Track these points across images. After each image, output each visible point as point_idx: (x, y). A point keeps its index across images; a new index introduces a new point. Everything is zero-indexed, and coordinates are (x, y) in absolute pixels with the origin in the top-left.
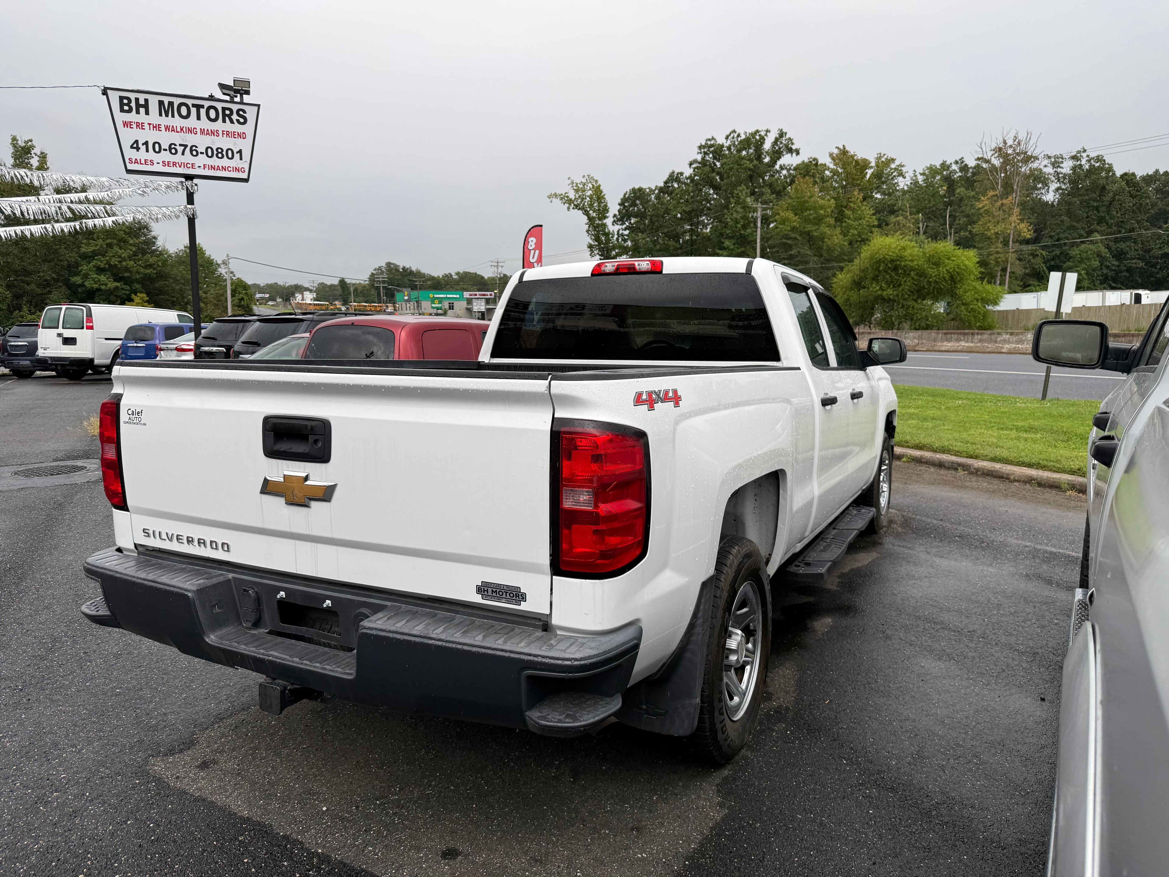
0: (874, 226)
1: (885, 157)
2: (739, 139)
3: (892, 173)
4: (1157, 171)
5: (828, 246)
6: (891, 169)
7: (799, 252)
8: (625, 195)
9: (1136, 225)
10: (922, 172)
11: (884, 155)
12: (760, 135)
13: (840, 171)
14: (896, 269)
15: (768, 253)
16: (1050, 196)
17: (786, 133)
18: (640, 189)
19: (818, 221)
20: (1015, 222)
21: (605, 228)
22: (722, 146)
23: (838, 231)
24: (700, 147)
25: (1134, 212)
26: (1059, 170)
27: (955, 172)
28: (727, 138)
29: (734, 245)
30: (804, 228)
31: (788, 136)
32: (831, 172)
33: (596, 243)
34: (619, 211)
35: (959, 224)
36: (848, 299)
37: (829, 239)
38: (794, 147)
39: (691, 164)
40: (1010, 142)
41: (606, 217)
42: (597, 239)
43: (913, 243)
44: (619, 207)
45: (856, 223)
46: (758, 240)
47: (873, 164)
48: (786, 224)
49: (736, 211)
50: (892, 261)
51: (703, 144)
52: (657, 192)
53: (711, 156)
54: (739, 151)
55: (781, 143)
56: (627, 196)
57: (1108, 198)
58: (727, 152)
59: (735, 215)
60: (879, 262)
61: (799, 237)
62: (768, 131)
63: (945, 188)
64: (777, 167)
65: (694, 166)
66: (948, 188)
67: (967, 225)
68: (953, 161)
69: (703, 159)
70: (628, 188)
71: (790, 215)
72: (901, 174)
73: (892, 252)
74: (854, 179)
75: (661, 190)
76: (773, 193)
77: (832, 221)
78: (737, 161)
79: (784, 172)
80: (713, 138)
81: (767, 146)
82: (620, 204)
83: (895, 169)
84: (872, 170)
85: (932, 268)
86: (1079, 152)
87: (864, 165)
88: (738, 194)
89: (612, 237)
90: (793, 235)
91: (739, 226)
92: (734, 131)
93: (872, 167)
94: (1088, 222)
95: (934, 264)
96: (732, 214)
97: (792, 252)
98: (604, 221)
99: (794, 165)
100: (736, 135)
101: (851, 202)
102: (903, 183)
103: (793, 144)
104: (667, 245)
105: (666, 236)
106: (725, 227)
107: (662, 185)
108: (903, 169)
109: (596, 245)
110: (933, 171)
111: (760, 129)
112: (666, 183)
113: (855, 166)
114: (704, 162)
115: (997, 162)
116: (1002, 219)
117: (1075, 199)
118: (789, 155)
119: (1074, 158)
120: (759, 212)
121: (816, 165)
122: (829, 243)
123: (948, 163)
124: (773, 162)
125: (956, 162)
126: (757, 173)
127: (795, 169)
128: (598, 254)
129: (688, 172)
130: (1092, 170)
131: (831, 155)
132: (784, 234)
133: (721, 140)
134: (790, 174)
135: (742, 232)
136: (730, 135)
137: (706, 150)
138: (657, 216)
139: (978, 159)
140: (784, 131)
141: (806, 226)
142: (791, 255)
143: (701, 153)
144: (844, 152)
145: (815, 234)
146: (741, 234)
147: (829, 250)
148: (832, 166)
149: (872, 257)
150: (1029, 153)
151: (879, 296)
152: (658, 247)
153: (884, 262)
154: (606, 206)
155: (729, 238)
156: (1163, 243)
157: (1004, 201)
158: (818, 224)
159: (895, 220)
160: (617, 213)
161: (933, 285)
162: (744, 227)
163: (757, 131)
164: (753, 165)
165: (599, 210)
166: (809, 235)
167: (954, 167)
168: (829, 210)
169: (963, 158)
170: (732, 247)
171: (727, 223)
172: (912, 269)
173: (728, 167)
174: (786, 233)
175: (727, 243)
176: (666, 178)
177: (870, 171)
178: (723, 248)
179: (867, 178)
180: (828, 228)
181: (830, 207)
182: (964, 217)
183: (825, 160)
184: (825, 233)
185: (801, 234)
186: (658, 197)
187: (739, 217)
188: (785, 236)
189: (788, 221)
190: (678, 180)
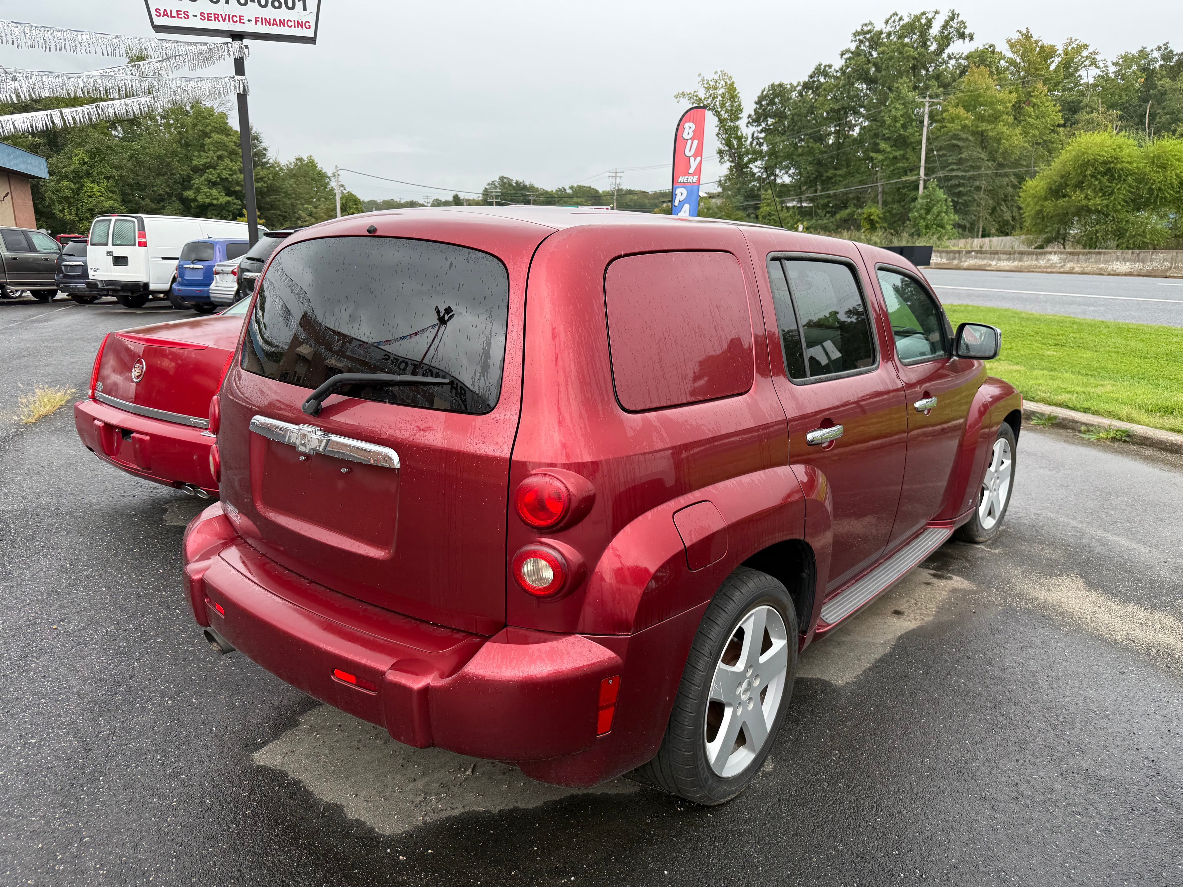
0: (1059, 126)
1: (1077, 42)
2: (902, 23)
3: (1083, 62)
5: (1006, 149)
6: (1082, 57)
7: (971, 155)
8: (763, 92)
10: (1114, 61)
11: (1076, 40)
12: (927, 18)
13: (1018, 61)
14: (1109, 172)
15: (934, 156)
17: (958, 15)
18: (781, 85)
19: (995, 118)
21: (738, 130)
22: (881, 32)
23: (1018, 130)
24: (855, 34)
27: (1155, 60)
28: (887, 22)
29: (891, 147)
30: (977, 127)
31: (960, 19)
32: (1007, 62)
33: (727, 148)
34: (755, 110)
35: (1158, 123)
36: (1041, 211)
37: (1007, 140)
38: (967, 32)
39: (842, 54)
41: (738, 118)
42: (728, 143)
43: (1131, 141)
44: (755, 106)
45: (1038, 122)
46: (924, 141)
47: (1060, 51)
48: (956, 122)
49: (895, 107)
50: (1105, 163)
51: (859, 30)
52: (799, 88)
53: (867, 44)
54: (901, 37)
55: (951, 27)
56: (765, 93)
58: (885, 40)
59: (893, 112)
60: (1086, 164)
61: (970, 138)
62: (936, 12)
63: (1143, 80)
64: (945, 56)
65: (847, 56)
66: (1146, 79)
67: (1170, 124)
68: (1154, 47)
69: (858, 47)
71: (961, 111)
72: (1094, 64)
73: (1106, 152)
74: (1037, 70)
75: (806, 86)
76: (939, 87)
77: (1011, 119)
78: (898, 49)
79: (953, 62)
80: (871, 23)
81: (935, 30)
82: (756, 103)
83: (1087, 57)
84: (1060, 59)
85: (1157, 172)
87: (1048, 53)
88: (898, 88)
89: (746, 141)
90: (964, 136)
91: (898, 125)
92: (895, 14)
93: (1059, 55)
95: (1158, 167)
96: (890, 111)
97: (963, 156)
98: (737, 123)
99: (966, 54)
100: (897, 18)
101: (1032, 96)
103: (965, 27)
105: (810, 138)
106: (881, 126)
107: (806, 79)
108: (1096, 56)
109: (727, 151)
110: (1127, 60)
111: (927, 10)
112: (811, 77)
113: (1039, 53)
114: (857, 53)
118: (961, 40)
120: (927, 108)
121: (993, 52)
122: (1007, 144)
123: (1148, 49)
124: (939, 52)
125: (1158, 49)
126: (921, 64)
127: (967, 58)
128: (728, 160)
129: (838, 63)
131: (1008, 41)
132: (955, 135)
133: (879, 26)
134: (959, 65)
135: (902, 132)
136: (890, 19)
137: (861, 37)
138: (799, 115)
140: (956, 12)
141: (980, 125)
142: (961, 158)
143: (855, 41)
144: (1027, 37)
145: (990, 134)
146: (900, 135)
147: (1006, 154)
148: (1009, 54)
149: (1076, 159)
151: (1083, 207)
152: (800, 150)
153: (1093, 166)
154: (740, 105)
155: (886, 139)
158: (993, 122)
159: (1088, 117)
160: (753, 113)
161: (1156, 192)
162: (904, 127)
163: (924, 13)
164: (918, 53)
165: (731, 110)
166: (982, 135)
167: (1156, 54)
168: (1009, 105)
169: (1168, 43)
170: (889, 149)
171: (884, 122)
172: (1130, 173)
173: (886, 56)
174: (956, 132)
175: (883, 145)
176: (810, 73)
177: (1057, 60)
178: (878, 151)
179: (1052, 67)
180: (1006, 127)
181: (1010, 102)
182: (1166, 114)
183: (1003, 48)
184: (1002, 133)
185: (973, 134)
186: (801, 94)
187: (898, 114)
188: (956, 137)
189: (958, 118)
190: (825, 74)
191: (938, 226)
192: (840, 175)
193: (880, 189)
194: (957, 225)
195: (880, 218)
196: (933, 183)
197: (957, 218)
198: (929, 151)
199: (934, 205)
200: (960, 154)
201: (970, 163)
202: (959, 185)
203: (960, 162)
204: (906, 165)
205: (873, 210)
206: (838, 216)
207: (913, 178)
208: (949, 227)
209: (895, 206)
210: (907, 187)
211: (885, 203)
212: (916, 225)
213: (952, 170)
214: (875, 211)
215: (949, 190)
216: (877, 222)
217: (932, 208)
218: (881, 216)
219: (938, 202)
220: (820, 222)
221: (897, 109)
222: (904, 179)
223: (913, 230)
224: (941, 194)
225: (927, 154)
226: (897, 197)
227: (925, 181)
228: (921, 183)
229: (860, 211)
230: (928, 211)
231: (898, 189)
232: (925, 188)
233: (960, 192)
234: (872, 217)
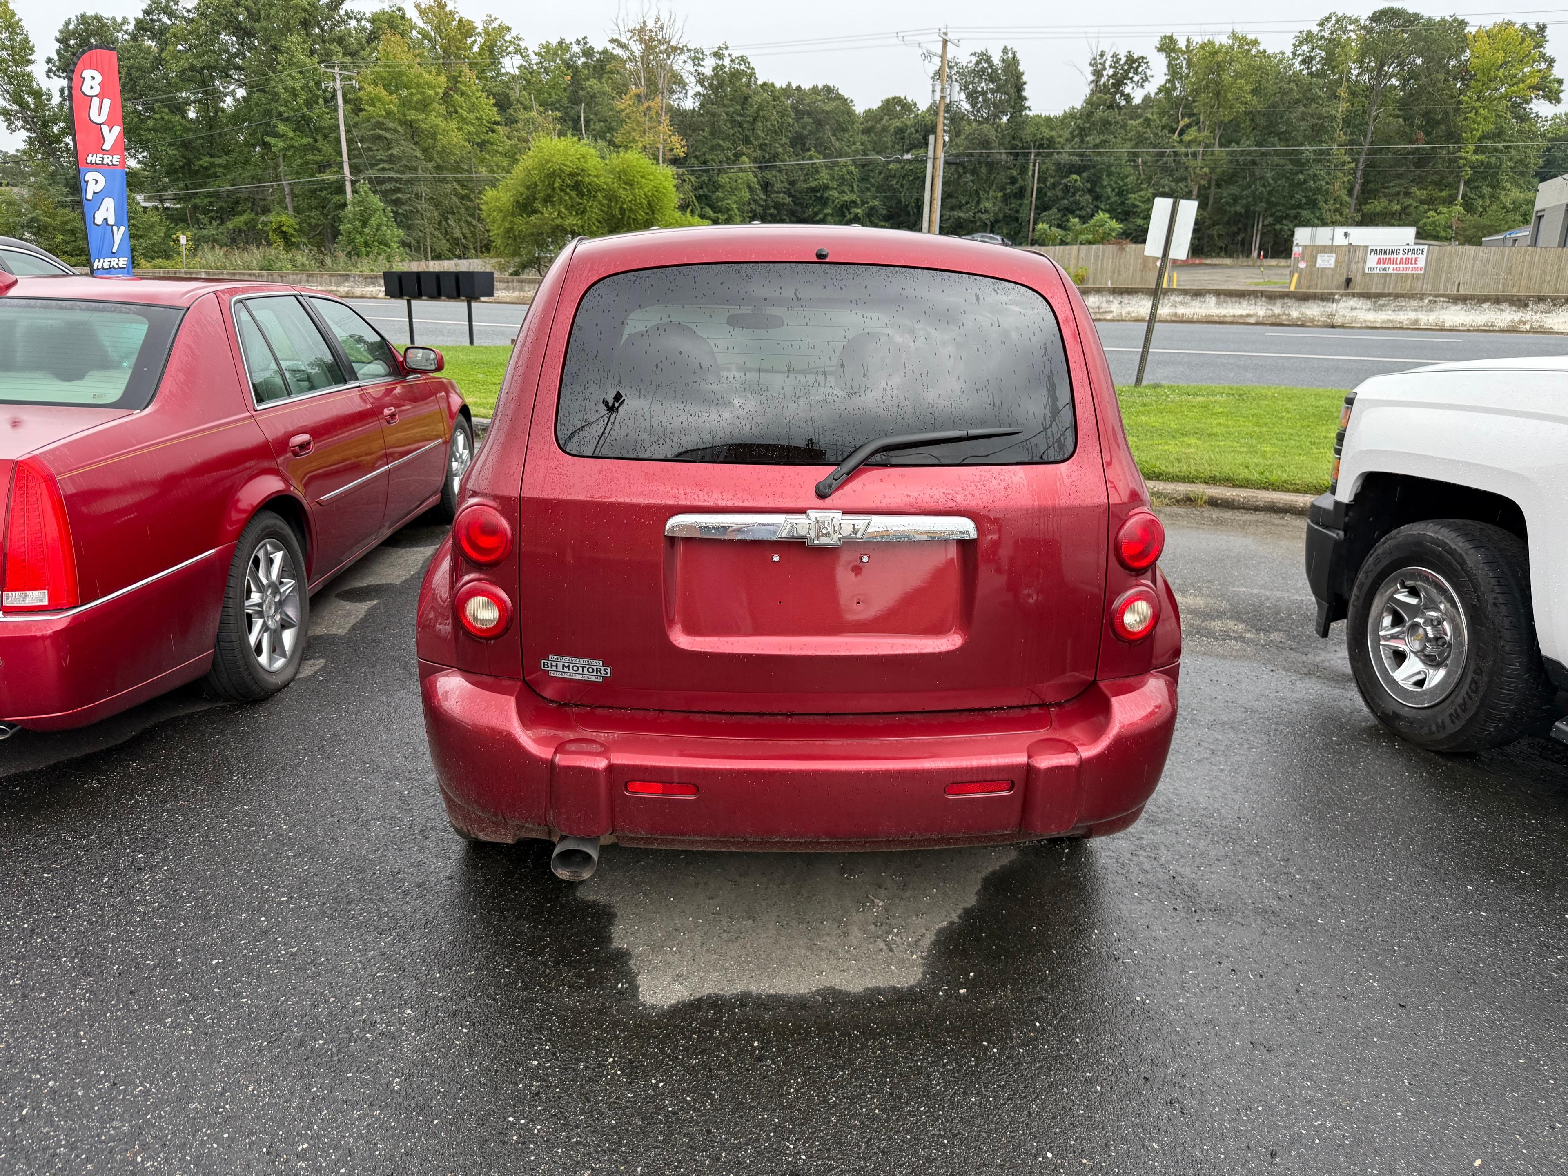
1: (497, 22)
3: (506, 48)
4: (789, 85)
5: (443, 147)
6: (505, 41)
7: (403, 151)
8: (68, 24)
9: (780, 150)
10: (536, 51)
11: (496, 19)
13: (432, 33)
14: (577, 186)
15: (358, 149)
16: (689, 104)
18: (98, 18)
19: (424, 106)
20: (665, 133)
21: (31, 81)
23: (454, 125)
25: (776, 132)
26: (700, 69)
27: (577, 55)
29: (294, 131)
30: (404, 115)
32: (419, 33)
33: (17, 108)
34: (58, 52)
35: (594, 130)
36: (512, 229)
37: (444, 136)
40: (650, 25)
41: (29, 62)
42: (18, 100)
43: (592, 151)
44: (57, 45)
45: (472, 116)
46: (342, 128)
47: (480, 29)
48: (377, 105)
49: (289, 75)
50: (572, 175)
52: (131, 27)
56: (71, 27)
57: (751, 111)
59: (289, 82)
60: (552, 175)
61: (399, 128)
63: (569, 78)
64: (342, 12)
66: (572, 77)
67: (604, 133)
68: (573, 40)
70: (73, 14)
71: (382, 92)
73: (571, 161)
74: (458, 49)
75: (141, 26)
76: (344, 54)
77: (443, 109)
79: (354, 23)
82: (58, 40)
83: (510, 42)
84: (482, 39)
85: (625, 189)
86: (720, 48)
87: (466, 29)
88: (289, 48)
89: (49, 100)
90: (391, 125)
91: (299, 101)
93: (479, 34)
94: (734, 141)
95: (626, 183)
96: (284, 80)
97: (394, 152)
98: (28, 69)
99: (368, 15)
101: (460, 83)
102: (510, 65)
104: (170, 122)
105: (164, 106)
106: (274, 100)
107: (141, 16)
108: (519, 43)
109: (17, 112)
110: (548, 52)
112: (147, 12)
113: (459, 29)
115: (637, 48)
116: (650, 129)
117: (721, 110)
119: (717, 55)
120: (338, 82)
121: (403, 17)
122: (444, 141)
123: (568, 42)
125: (578, 42)
127: (373, 21)
128: (23, 127)
130: (736, 75)
132: (378, 122)
134: (364, 29)
135: (306, 112)
138: (139, 69)
139: (613, 41)
141: (407, 112)
142: (392, 155)
145: (423, 126)
146: (304, 116)
147: (443, 152)
148: (420, 23)
149: (542, 166)
150: (674, 43)
151: (557, 226)
153: (560, 177)
154: (26, 40)
155: (284, 120)
156: (807, 174)
157: (652, 104)
158: (423, 111)
160: (55, 57)
161: (627, 213)
162: (309, 104)
165: (13, 47)
166: (411, 127)
167: (576, 49)
169: (585, 37)
170: (291, 134)
171: (276, 94)
172: (600, 190)
174: (380, 120)
175: (282, 128)
176: (144, 6)
177: (480, 40)
178: (277, 135)
179: (476, 49)
180: (440, 119)
181: (440, 87)
182: (600, 121)
183: (412, 14)
184: (437, 126)
185: (402, 123)
186: (134, 38)
187: (298, 85)
188: (380, 125)
189: (379, 100)
190: (171, 14)
191: (380, 243)
192: (219, 166)
193: (287, 190)
194: (404, 244)
195: (295, 229)
196: (364, 187)
197: (402, 233)
198: (350, 142)
199: (371, 215)
200: (389, 149)
201: (404, 162)
202: (398, 190)
203: (391, 159)
204: (319, 158)
205: (284, 218)
206: (230, 225)
207: (333, 177)
208: (395, 245)
209: (313, 214)
210: (326, 189)
211: (297, 210)
212: (351, 241)
213: (384, 169)
214: (287, 219)
215: (385, 195)
216: (292, 235)
217: (369, 219)
218: (297, 227)
219: (375, 211)
220: (205, 232)
221: (293, 78)
222: (320, 177)
223: (349, 248)
224: (376, 201)
225: (348, 146)
226: (314, 203)
227: (353, 183)
228: (348, 184)
229: (263, 218)
230: (365, 224)
231: (314, 191)
232: (355, 191)
233: (398, 199)
234: (284, 229)
